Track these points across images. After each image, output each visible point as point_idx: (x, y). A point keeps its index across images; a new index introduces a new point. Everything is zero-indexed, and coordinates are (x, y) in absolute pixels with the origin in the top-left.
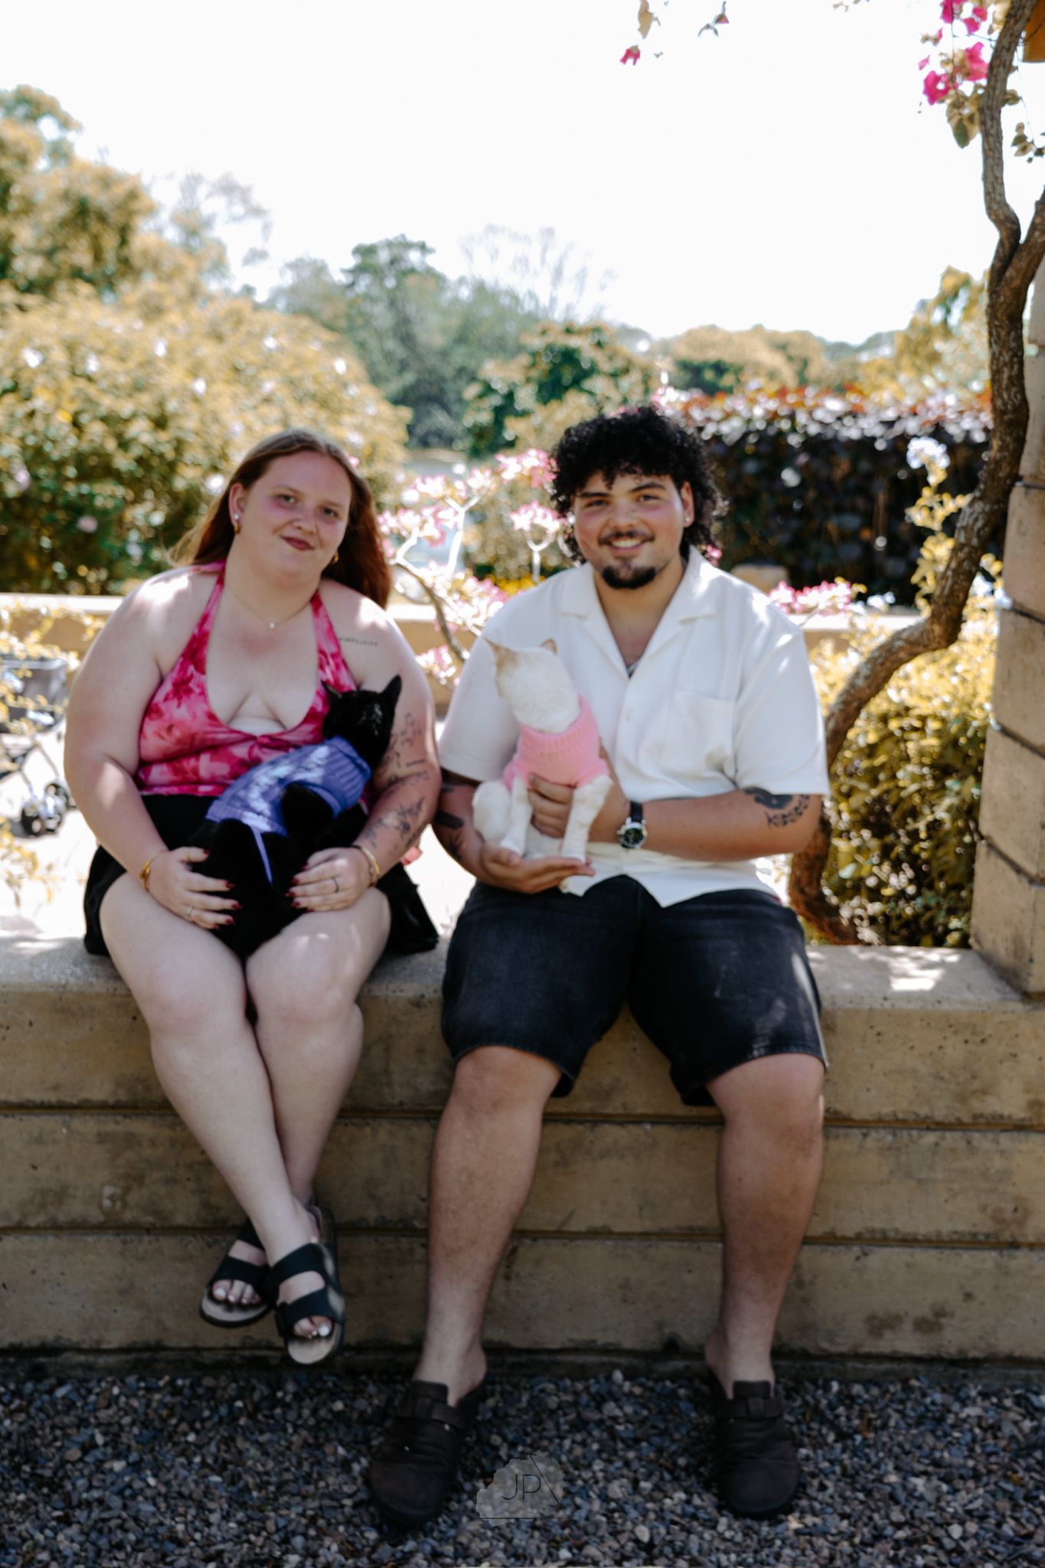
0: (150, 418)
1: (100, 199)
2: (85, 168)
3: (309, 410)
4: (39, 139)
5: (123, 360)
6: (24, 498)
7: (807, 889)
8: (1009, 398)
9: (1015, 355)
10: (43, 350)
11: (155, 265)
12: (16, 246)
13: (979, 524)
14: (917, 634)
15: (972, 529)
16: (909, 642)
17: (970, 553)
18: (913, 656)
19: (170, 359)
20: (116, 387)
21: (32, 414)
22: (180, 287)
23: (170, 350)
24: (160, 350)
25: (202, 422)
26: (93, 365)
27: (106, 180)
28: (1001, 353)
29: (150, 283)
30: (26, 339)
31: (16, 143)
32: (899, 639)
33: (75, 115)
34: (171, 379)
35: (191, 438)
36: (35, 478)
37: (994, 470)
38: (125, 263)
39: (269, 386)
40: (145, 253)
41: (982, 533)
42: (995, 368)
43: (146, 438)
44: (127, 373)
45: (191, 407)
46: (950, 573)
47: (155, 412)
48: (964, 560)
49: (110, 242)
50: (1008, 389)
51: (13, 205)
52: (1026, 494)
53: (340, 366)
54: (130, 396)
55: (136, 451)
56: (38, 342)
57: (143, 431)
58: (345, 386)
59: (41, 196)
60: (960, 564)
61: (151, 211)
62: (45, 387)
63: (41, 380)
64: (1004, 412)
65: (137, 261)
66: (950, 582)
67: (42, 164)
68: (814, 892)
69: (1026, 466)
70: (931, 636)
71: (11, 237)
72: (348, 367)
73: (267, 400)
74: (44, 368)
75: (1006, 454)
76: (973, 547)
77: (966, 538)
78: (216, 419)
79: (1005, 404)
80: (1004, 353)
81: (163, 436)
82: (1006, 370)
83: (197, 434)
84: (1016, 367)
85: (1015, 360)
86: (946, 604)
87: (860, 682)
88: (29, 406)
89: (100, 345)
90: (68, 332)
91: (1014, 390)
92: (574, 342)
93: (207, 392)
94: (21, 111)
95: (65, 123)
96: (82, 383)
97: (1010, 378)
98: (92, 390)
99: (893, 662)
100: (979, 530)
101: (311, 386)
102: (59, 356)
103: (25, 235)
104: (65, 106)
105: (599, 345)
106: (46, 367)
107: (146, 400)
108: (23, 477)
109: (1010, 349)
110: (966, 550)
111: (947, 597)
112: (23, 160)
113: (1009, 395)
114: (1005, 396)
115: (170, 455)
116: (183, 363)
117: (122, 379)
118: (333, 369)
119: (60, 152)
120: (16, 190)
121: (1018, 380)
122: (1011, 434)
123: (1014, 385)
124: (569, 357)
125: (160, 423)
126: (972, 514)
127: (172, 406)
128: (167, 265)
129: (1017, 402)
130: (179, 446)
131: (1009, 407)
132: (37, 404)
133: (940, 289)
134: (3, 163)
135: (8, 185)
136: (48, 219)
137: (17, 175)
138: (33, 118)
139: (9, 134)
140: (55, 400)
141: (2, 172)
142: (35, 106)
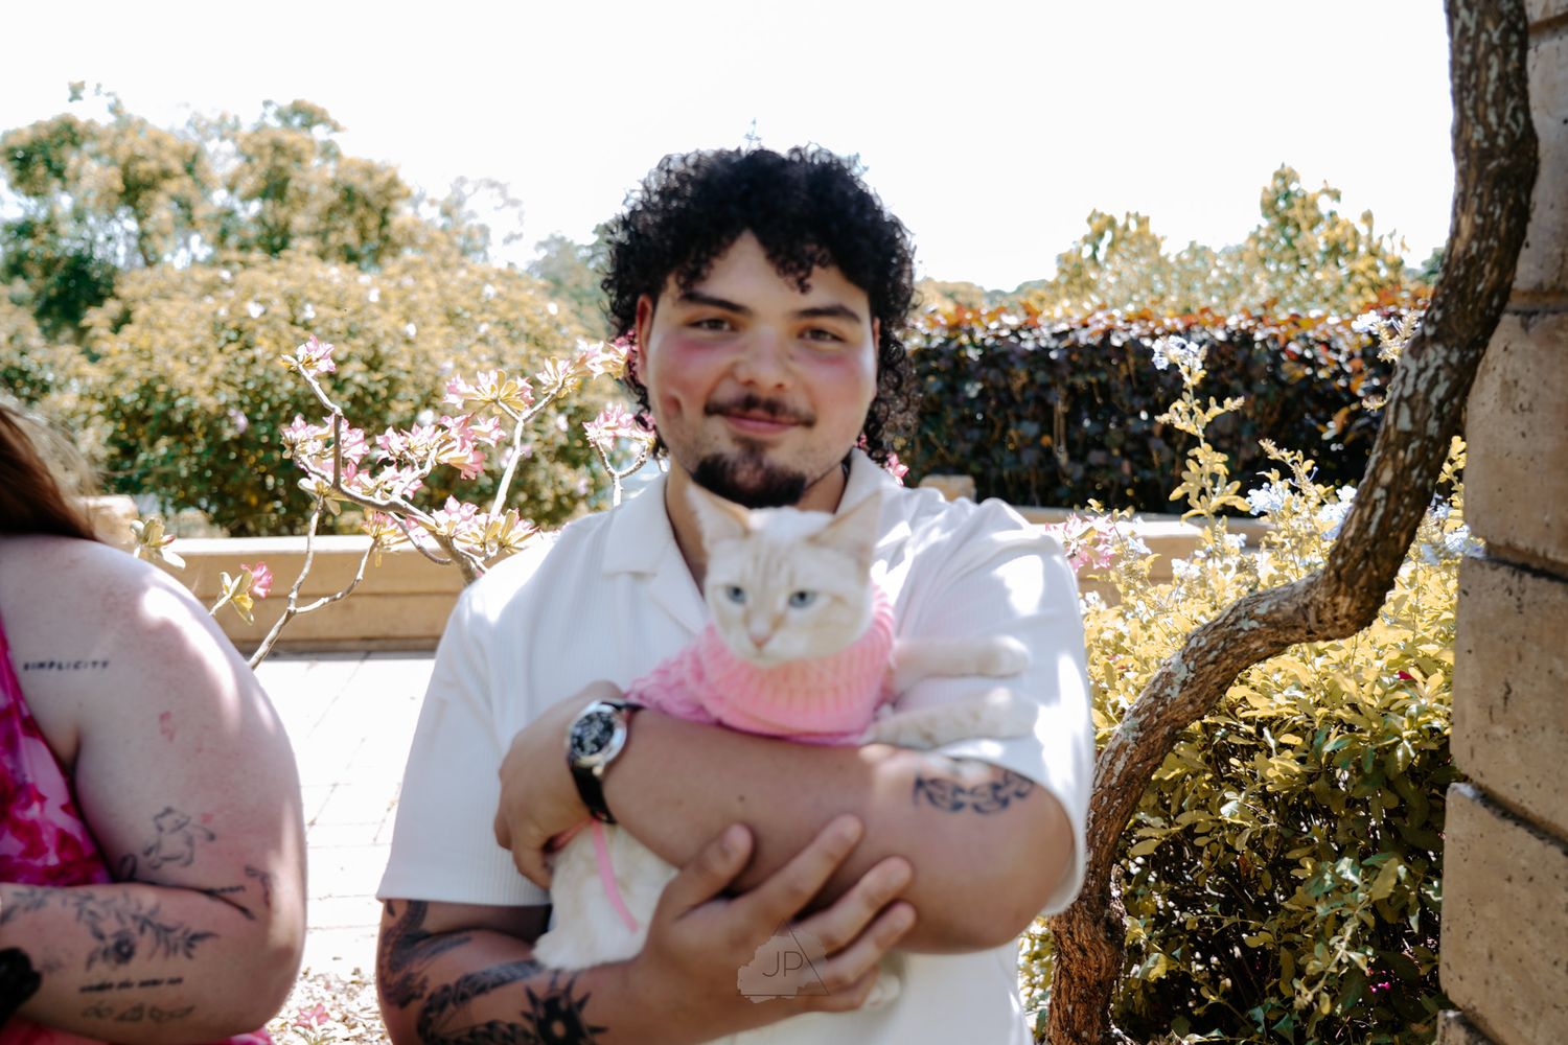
0: (364, 361)
1: (365, 187)
2: (352, 162)
3: (522, 348)
4: (312, 142)
5: (338, 308)
6: (241, 442)
7: (1085, 1034)
8: (1501, 123)
9: (1512, 28)
10: (264, 302)
11: (411, 240)
12: (293, 229)
13: (1440, 391)
14: (1289, 608)
15: (1426, 401)
16: (1268, 621)
17: (1423, 450)
18: (1278, 648)
19: (384, 305)
20: (331, 332)
21: (254, 361)
23: (383, 296)
24: (374, 297)
25: (413, 362)
26: (309, 313)
27: (369, 172)
28: (1480, 27)
30: (250, 292)
31: (293, 145)
32: (1250, 616)
33: (342, 124)
34: (384, 324)
35: (403, 376)
36: (252, 420)
37: (1466, 277)
38: (386, 239)
39: (484, 328)
40: (403, 228)
41: (1446, 409)
42: (1467, 59)
43: (359, 378)
44: (342, 319)
45: (404, 348)
46: (1379, 493)
47: (370, 354)
48: (1412, 467)
49: (372, 222)
50: (1495, 103)
51: (291, 193)
52: (1525, 327)
53: (553, 308)
54: (345, 341)
55: (351, 390)
56: (259, 296)
57: (355, 372)
58: (558, 326)
59: (314, 189)
60: (1401, 475)
61: (405, 196)
62: (265, 335)
63: (261, 330)
64: (1487, 155)
65: (397, 238)
66: (1380, 511)
67: (315, 162)
68: (1098, 1038)
69: (1528, 271)
70: (1327, 615)
71: (287, 224)
72: (559, 309)
73: (483, 340)
74: (264, 319)
75: (1492, 242)
76: (1431, 438)
77: (1413, 420)
78: (427, 360)
79: (1491, 136)
80: (1490, 26)
81: (378, 376)
82: (1494, 60)
83: (408, 372)
84: (1514, 55)
85: (1514, 38)
86: (1366, 555)
87: (1174, 692)
88: (249, 354)
89: (317, 297)
90: (288, 285)
91: (1511, 104)
93: (417, 334)
94: (297, 121)
95: (336, 128)
96: (300, 331)
97: (1502, 77)
99: (1238, 658)
100: (1441, 403)
101: (527, 327)
102: (279, 307)
103: (300, 221)
104: (333, 115)
106: (267, 319)
107: (360, 342)
108: (242, 421)
109: (1501, 16)
110: (1415, 445)
111: (1375, 541)
112: (299, 159)
113: (1500, 117)
114: (1492, 118)
115: (384, 393)
116: (396, 308)
117: (337, 325)
118: (545, 312)
119: (328, 151)
120: (292, 184)
121: (1515, 84)
122: (1503, 201)
123: (1513, 95)
125: (373, 364)
126: (1421, 371)
127: (384, 349)
128: (422, 240)
129: (1518, 133)
130: (392, 383)
131: (1501, 141)
132: (258, 352)
133: (1087, 230)
134: (282, 162)
135: (286, 180)
136: (316, 206)
137: (294, 170)
138: (308, 125)
139: (288, 138)
140: (274, 348)
141: (281, 169)
142: (309, 116)
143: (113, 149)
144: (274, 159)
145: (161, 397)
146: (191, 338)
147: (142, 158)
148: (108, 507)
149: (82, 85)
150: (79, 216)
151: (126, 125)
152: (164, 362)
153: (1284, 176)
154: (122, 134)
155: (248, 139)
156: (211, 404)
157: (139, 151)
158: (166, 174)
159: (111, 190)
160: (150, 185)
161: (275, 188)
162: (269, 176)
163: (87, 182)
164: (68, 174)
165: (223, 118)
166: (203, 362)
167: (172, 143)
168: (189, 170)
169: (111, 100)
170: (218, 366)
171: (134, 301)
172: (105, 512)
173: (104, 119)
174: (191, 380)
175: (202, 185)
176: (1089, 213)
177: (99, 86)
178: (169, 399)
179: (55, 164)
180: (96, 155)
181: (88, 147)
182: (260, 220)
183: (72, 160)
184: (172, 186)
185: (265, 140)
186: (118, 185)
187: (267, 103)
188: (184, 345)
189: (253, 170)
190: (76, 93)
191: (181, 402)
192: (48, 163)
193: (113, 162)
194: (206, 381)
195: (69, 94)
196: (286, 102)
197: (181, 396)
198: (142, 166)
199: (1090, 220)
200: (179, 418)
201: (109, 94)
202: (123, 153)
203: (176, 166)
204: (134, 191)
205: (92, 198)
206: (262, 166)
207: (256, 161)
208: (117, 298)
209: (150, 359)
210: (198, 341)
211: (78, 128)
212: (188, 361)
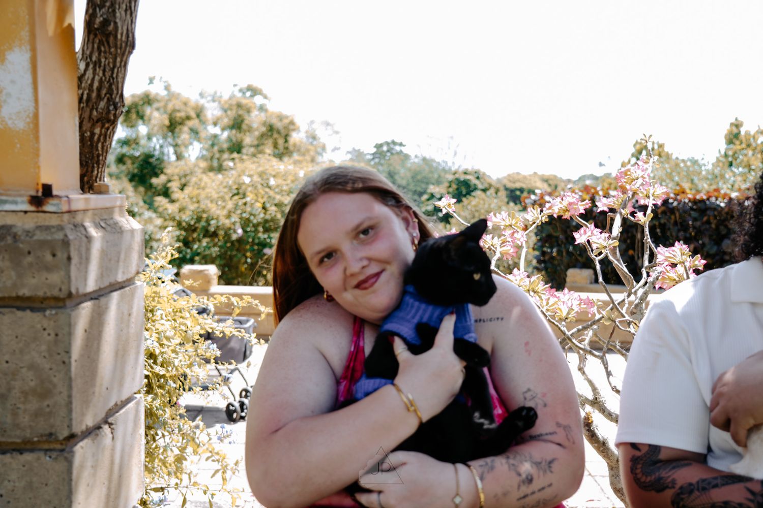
1: (279, 125)
2: (273, 113)
4: (255, 104)
5: (285, 180)
6: (240, 240)
10: (250, 176)
11: (299, 150)
12: (244, 144)
20: (282, 191)
21: (245, 204)
22: (308, 158)
26: (272, 182)
27: (281, 117)
29: (296, 156)
30: (244, 172)
31: (247, 104)
33: (269, 96)
36: (245, 231)
38: (287, 148)
40: (295, 145)
44: (287, 185)
49: (281, 142)
51: (244, 127)
54: (288, 195)
56: (248, 173)
59: (255, 125)
61: (297, 129)
62: (251, 192)
63: (250, 189)
65: (291, 148)
67: (255, 113)
71: (242, 141)
74: (251, 184)
88: (244, 201)
89: (274, 173)
90: (260, 169)
92: (468, 177)
94: (248, 94)
95: (265, 97)
96: (267, 190)
98: (271, 193)
102: (257, 179)
103: (248, 140)
104: (265, 92)
105: (478, 178)
106: (253, 184)
108: (240, 231)
112: (249, 111)
117: (285, 188)
119: (262, 108)
120: (246, 122)
124: (466, 183)
128: (303, 150)
132: (248, 199)
133: (633, 150)
134: (241, 112)
135: (242, 121)
136: (257, 133)
137: (246, 117)
138: (252, 96)
139: (244, 101)
140: (255, 198)
141: (240, 116)
142: (255, 91)
143: (165, 106)
144: (237, 112)
145: (204, 220)
146: (218, 193)
147: (179, 111)
148: (207, 270)
149: (154, 78)
150: (149, 138)
151: (172, 96)
152: (205, 204)
153: (737, 125)
154: (169, 100)
155: (226, 102)
156: (227, 222)
157: (177, 108)
158: (188, 118)
159: (164, 125)
160: (182, 123)
161: (237, 125)
162: (235, 119)
163: (154, 122)
164: (145, 118)
165: (216, 93)
166: (223, 204)
167: (192, 103)
168: (198, 116)
169: (166, 84)
170: (230, 205)
171: (173, 176)
172: (206, 272)
173: (163, 93)
174: (218, 212)
175: (203, 122)
176: (634, 142)
177: (161, 78)
178: (208, 221)
179: (141, 113)
180: (158, 109)
181: (155, 105)
182: (229, 139)
183: (148, 110)
184: (190, 123)
185: (234, 102)
186: (167, 122)
187: (235, 85)
188: (215, 195)
189: (227, 116)
190: (151, 81)
191: (213, 222)
192: (138, 113)
193: (165, 112)
194: (225, 212)
195: (148, 82)
196: (245, 85)
197: (212, 219)
198: (178, 115)
199: (635, 146)
200: (212, 229)
201: (165, 82)
202: (170, 107)
203: (193, 114)
204: (173, 126)
205: (156, 129)
206: (232, 114)
207: (229, 112)
208: (165, 174)
209: (198, 202)
210: (221, 194)
211: (151, 97)
212: (216, 204)
